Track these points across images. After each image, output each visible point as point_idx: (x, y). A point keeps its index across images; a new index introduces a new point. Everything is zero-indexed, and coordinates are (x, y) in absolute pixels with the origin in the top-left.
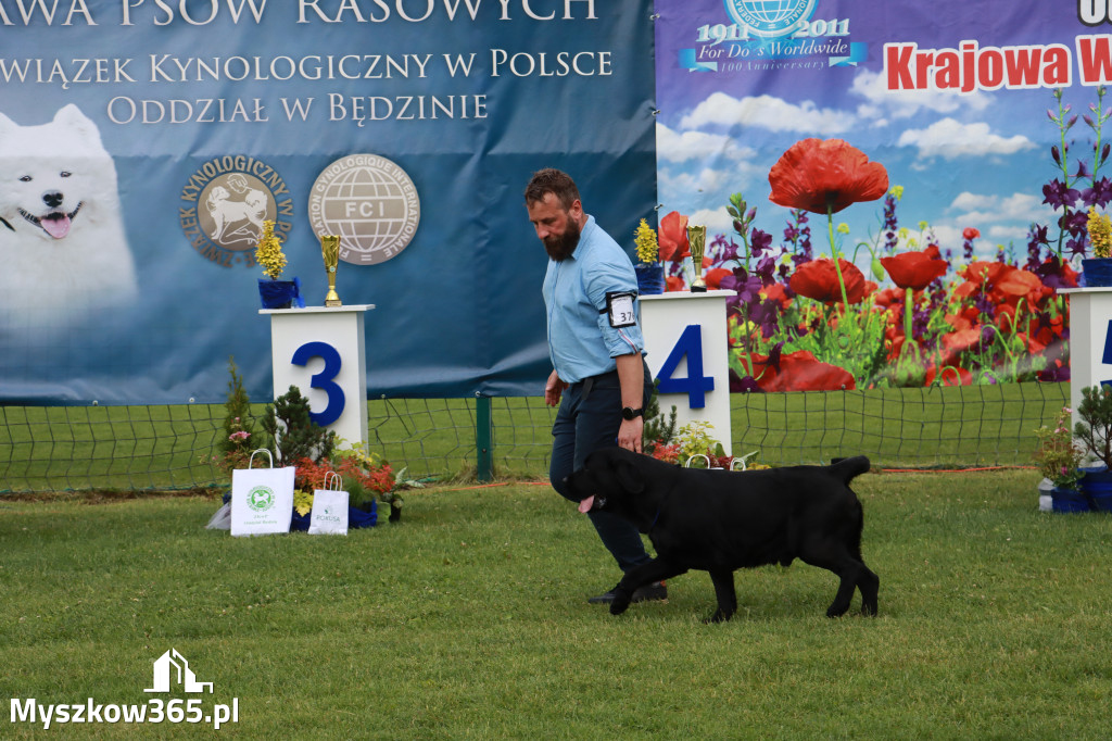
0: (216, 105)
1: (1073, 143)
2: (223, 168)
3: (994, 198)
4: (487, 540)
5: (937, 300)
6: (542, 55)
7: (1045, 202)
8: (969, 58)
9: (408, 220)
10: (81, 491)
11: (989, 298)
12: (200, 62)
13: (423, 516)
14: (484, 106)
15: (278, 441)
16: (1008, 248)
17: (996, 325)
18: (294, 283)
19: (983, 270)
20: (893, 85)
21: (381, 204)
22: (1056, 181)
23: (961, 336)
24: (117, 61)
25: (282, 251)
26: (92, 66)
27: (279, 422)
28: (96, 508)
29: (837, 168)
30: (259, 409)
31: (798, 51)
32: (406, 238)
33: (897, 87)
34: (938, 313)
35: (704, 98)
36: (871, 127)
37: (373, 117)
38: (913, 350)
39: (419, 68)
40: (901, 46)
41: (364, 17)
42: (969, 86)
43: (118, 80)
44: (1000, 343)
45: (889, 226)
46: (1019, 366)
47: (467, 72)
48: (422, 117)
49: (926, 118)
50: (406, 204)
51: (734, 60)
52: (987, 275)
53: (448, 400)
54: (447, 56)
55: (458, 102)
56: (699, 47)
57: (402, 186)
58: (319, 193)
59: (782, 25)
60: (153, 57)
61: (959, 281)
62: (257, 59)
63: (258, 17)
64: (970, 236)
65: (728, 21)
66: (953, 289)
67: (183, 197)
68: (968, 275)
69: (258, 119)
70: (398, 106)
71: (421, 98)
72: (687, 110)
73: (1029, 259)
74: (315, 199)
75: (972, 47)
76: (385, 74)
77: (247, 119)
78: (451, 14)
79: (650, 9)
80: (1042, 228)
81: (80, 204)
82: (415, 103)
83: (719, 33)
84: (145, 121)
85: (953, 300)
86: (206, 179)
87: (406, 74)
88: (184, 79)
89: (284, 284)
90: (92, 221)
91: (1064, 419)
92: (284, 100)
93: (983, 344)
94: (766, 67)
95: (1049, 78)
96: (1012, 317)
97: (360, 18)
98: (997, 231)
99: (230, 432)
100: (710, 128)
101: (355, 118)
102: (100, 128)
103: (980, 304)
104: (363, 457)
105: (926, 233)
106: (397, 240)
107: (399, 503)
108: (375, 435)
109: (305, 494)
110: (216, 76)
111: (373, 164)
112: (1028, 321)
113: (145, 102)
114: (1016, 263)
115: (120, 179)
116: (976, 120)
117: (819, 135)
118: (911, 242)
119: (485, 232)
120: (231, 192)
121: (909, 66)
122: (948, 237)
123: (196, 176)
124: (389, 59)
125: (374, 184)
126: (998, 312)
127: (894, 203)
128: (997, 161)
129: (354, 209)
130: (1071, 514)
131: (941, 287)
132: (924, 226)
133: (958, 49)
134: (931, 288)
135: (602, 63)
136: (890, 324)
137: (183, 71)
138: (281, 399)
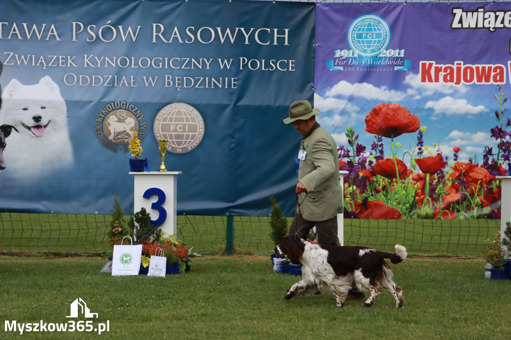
0: (113, 79)
1: (505, 110)
2: (115, 107)
3: (468, 133)
4: (229, 282)
5: (440, 179)
6: (263, 61)
7: (492, 136)
8: (459, 69)
9: (199, 134)
10: (44, 253)
11: (465, 180)
12: (107, 58)
13: (201, 270)
14: (236, 83)
15: (135, 233)
16: (474, 157)
17: (468, 192)
18: (146, 160)
19: (462, 167)
20: (423, 80)
21: (187, 126)
22: (497, 127)
23: (451, 196)
24: (69, 57)
25: (141, 146)
26: (58, 59)
27: (136, 224)
28: (50, 261)
29: (396, 117)
30: (127, 218)
31: (380, 63)
32: (198, 142)
33: (425, 81)
34: (441, 185)
35: (337, 83)
36: (412, 99)
37: (185, 86)
38: (429, 202)
39: (207, 65)
40: (428, 63)
41: (182, 41)
42: (458, 82)
43: (69, 65)
44: (469, 200)
45: (419, 144)
46: (477, 212)
47: (228, 67)
48: (207, 87)
49: (438, 96)
50: (198, 126)
51: (351, 66)
52: (464, 169)
53: (214, 217)
54: (220, 60)
55: (224, 81)
56: (335, 59)
57: (197, 118)
58: (158, 120)
59: (373, 51)
60: (86, 56)
61: (451, 171)
62: (133, 58)
63: (134, 39)
64: (457, 150)
65: (349, 49)
66: (448, 175)
67: (97, 120)
68: (455, 169)
69: (132, 85)
70: (196, 82)
71: (207, 78)
72: (329, 88)
73: (484, 162)
74: (156, 123)
75: (460, 64)
76: (191, 67)
77: (127, 85)
78: (222, 41)
79: (313, 41)
80: (490, 148)
81: (49, 121)
82: (204, 80)
83: (344, 53)
84: (81, 84)
85: (448, 180)
86: (107, 112)
87: (200, 67)
88: (99, 66)
89: (141, 161)
90: (54, 129)
91: (498, 236)
92: (144, 77)
93: (461, 201)
94: (365, 70)
95: (495, 80)
96: (475, 189)
97: (181, 41)
98: (469, 149)
99: (113, 228)
100: (339, 97)
101: (177, 86)
102: (60, 87)
103: (461, 182)
104: (174, 241)
105: (437, 148)
106: (193, 143)
107: (190, 263)
108: (179, 232)
109: (147, 258)
110: (114, 65)
111: (184, 108)
112: (483, 191)
113: (81, 76)
114: (478, 164)
115: (68, 111)
116: (461, 98)
117: (389, 102)
118: (430, 152)
119: (234, 140)
120: (118, 118)
121: (431, 72)
122: (447, 151)
123: (102, 110)
124: (193, 60)
125: (184, 116)
126: (469, 186)
127: (422, 134)
128: (470, 117)
129: (174, 128)
130: (499, 280)
131: (443, 173)
132: (435, 145)
133: (454, 65)
134: (438, 174)
135: (290, 65)
136: (418, 189)
137: (99, 62)
138: (137, 213)
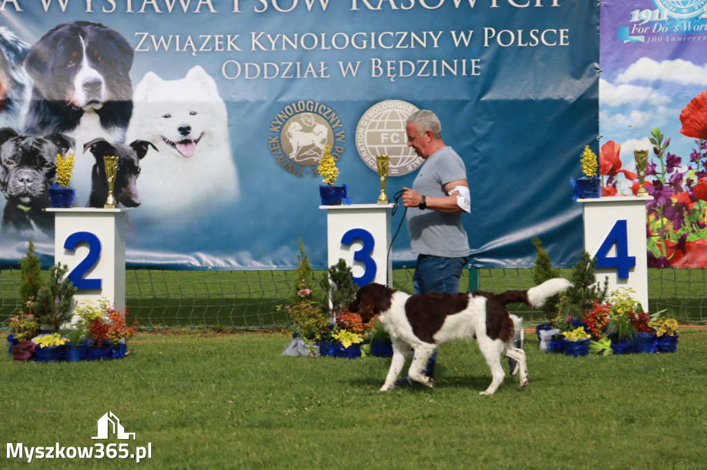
0: (295, 66)
4: (472, 367)
6: (520, 31)
10: (199, 329)
12: (284, 37)
14: (478, 67)
15: (330, 296)
18: (344, 188)
24: (229, 37)
25: (336, 166)
26: (213, 40)
27: (332, 283)
28: (209, 339)
30: (319, 274)
31: (702, 29)
35: (635, 61)
37: (401, 75)
39: (433, 41)
41: (396, 5)
43: (229, 49)
47: (467, 44)
48: (435, 74)
51: (656, 34)
54: (453, 33)
55: (460, 64)
56: (631, 25)
59: (692, 10)
60: (253, 34)
62: (323, 35)
63: (324, 6)
65: (653, 7)
69: (323, 76)
70: (418, 67)
71: (435, 62)
72: (622, 69)
76: (410, 45)
77: (315, 76)
78: (457, 4)
81: (202, 134)
82: (430, 65)
83: (646, 15)
84: (247, 77)
87: (424, 45)
88: (273, 48)
89: (336, 189)
90: (210, 145)
92: (341, 63)
94: (679, 39)
97: (394, 7)
99: (299, 289)
100: (638, 82)
101: (389, 75)
102: (217, 82)
109: (348, 333)
110: (295, 47)
113: (247, 65)
115: (229, 117)
119: (476, 154)
124: (413, 35)
135: (562, 37)
137: (273, 43)
138: (333, 268)
